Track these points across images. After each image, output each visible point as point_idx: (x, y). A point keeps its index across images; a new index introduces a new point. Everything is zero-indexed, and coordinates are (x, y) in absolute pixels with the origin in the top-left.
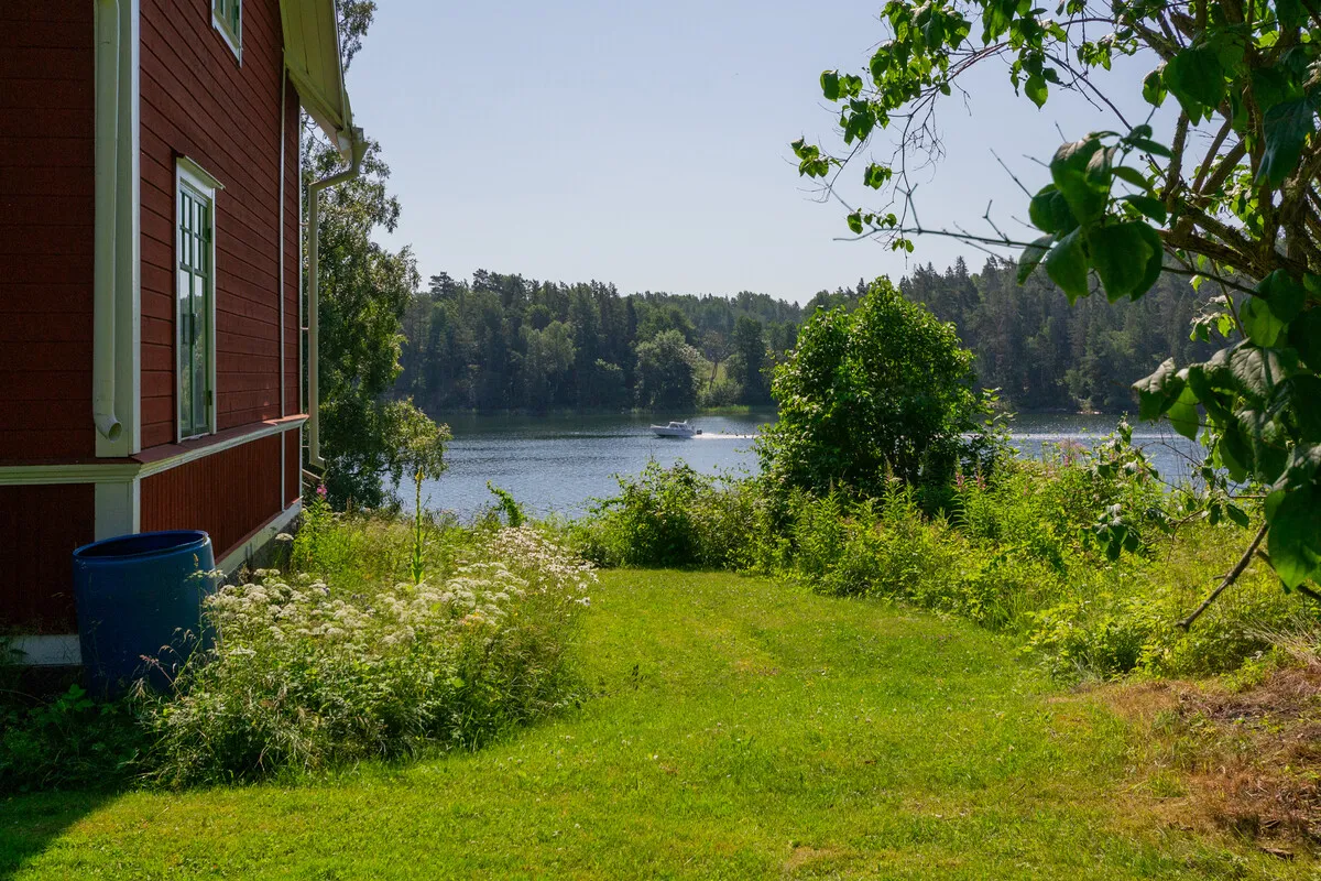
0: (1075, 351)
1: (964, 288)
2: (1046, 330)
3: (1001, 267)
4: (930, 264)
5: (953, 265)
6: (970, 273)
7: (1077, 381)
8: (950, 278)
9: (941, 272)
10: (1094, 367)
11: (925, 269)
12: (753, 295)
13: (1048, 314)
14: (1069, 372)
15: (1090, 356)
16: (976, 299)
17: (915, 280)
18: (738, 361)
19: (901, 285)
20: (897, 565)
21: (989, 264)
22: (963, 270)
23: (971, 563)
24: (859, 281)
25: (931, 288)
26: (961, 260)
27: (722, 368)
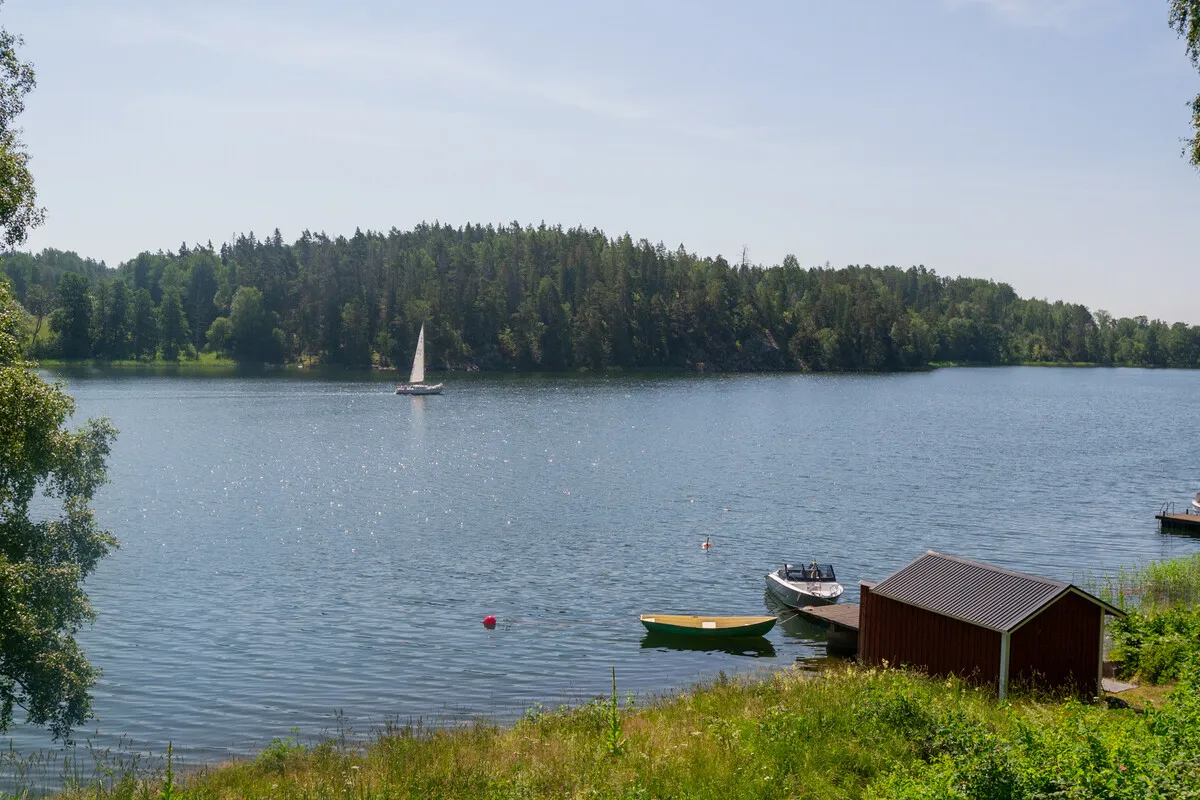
4: (252, 233)
5: (272, 235)
6: (285, 244)
8: (268, 247)
9: (261, 240)
11: (247, 238)
12: (59, 253)
17: (237, 247)
18: (63, 315)
19: (222, 251)
21: (304, 237)
22: (278, 239)
24: (182, 244)
26: (277, 232)
27: (46, 321)
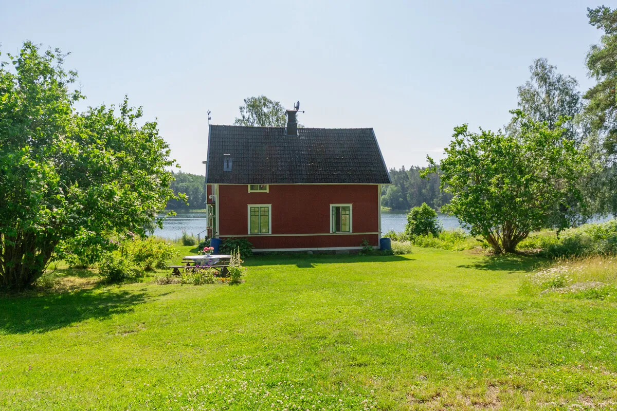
0: (437, 193)
1: (404, 175)
2: (428, 187)
3: (415, 168)
5: (401, 168)
6: (406, 170)
7: (437, 202)
9: (398, 170)
10: (442, 198)
13: (429, 183)
14: (435, 199)
15: (441, 195)
16: (408, 178)
20: (432, 244)
23: (443, 243)
25: (395, 175)
